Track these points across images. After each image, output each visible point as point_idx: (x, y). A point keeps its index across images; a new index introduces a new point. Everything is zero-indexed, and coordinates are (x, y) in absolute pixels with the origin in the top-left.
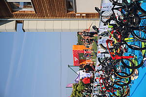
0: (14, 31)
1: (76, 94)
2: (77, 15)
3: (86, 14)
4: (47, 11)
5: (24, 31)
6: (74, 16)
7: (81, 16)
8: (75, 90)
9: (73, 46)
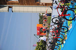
0: (7, 12)
1: (38, 47)
2: (40, 4)
3: (45, 4)
4: (25, 1)
5: (13, 12)
6: (38, 4)
7: (43, 5)
8: (38, 45)
9: (37, 25)
